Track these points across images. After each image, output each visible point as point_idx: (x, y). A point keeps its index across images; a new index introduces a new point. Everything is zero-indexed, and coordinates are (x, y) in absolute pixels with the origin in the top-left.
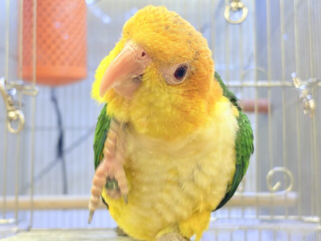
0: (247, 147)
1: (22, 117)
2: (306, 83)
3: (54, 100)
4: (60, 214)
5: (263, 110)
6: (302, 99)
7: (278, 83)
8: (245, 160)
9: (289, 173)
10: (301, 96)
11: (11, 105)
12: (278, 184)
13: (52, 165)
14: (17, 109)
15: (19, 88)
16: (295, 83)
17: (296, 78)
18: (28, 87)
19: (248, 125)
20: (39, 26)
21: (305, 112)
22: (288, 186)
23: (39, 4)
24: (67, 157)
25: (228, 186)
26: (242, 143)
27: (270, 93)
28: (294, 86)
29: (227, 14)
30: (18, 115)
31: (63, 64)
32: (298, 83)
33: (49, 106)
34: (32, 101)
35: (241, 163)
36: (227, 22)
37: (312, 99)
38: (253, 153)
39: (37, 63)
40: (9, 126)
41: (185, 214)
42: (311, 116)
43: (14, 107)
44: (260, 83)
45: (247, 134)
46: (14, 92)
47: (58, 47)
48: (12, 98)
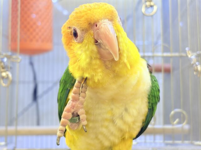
0: (155, 97)
1: (10, 76)
2: (195, 54)
3: (31, 64)
4: (34, 138)
5: (167, 71)
6: (193, 65)
7: (177, 54)
8: (154, 106)
9: (184, 113)
10: (192, 62)
11: (3, 68)
12: (177, 120)
13: (30, 106)
14: (7, 71)
15: (9, 57)
16: (188, 54)
17: (188, 51)
18: (14, 57)
19: (156, 83)
20: (22, 16)
21: (195, 73)
22: (184, 122)
23: (22, 3)
24: (40, 100)
25: (143, 123)
26: (152, 94)
27: (171, 60)
28: (187, 56)
29: (143, 10)
30: (7, 75)
31: (37, 41)
32: (190, 54)
33: (28, 68)
34: (17, 65)
35: (151, 108)
36: (144, 15)
37: (199, 64)
38: (159, 101)
39: (21, 40)
40: (2, 81)
41: (117, 141)
42: (198, 76)
43: (5, 70)
44: (165, 54)
45: (156, 88)
46: (5, 60)
47: (34, 30)
48: (4, 64)
